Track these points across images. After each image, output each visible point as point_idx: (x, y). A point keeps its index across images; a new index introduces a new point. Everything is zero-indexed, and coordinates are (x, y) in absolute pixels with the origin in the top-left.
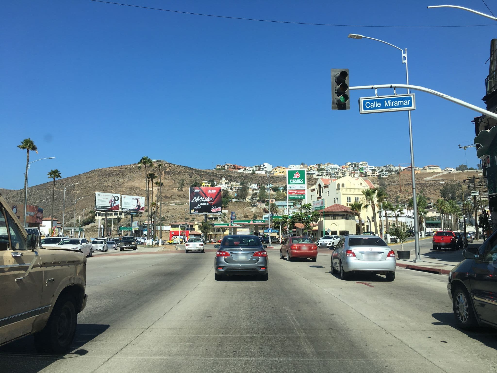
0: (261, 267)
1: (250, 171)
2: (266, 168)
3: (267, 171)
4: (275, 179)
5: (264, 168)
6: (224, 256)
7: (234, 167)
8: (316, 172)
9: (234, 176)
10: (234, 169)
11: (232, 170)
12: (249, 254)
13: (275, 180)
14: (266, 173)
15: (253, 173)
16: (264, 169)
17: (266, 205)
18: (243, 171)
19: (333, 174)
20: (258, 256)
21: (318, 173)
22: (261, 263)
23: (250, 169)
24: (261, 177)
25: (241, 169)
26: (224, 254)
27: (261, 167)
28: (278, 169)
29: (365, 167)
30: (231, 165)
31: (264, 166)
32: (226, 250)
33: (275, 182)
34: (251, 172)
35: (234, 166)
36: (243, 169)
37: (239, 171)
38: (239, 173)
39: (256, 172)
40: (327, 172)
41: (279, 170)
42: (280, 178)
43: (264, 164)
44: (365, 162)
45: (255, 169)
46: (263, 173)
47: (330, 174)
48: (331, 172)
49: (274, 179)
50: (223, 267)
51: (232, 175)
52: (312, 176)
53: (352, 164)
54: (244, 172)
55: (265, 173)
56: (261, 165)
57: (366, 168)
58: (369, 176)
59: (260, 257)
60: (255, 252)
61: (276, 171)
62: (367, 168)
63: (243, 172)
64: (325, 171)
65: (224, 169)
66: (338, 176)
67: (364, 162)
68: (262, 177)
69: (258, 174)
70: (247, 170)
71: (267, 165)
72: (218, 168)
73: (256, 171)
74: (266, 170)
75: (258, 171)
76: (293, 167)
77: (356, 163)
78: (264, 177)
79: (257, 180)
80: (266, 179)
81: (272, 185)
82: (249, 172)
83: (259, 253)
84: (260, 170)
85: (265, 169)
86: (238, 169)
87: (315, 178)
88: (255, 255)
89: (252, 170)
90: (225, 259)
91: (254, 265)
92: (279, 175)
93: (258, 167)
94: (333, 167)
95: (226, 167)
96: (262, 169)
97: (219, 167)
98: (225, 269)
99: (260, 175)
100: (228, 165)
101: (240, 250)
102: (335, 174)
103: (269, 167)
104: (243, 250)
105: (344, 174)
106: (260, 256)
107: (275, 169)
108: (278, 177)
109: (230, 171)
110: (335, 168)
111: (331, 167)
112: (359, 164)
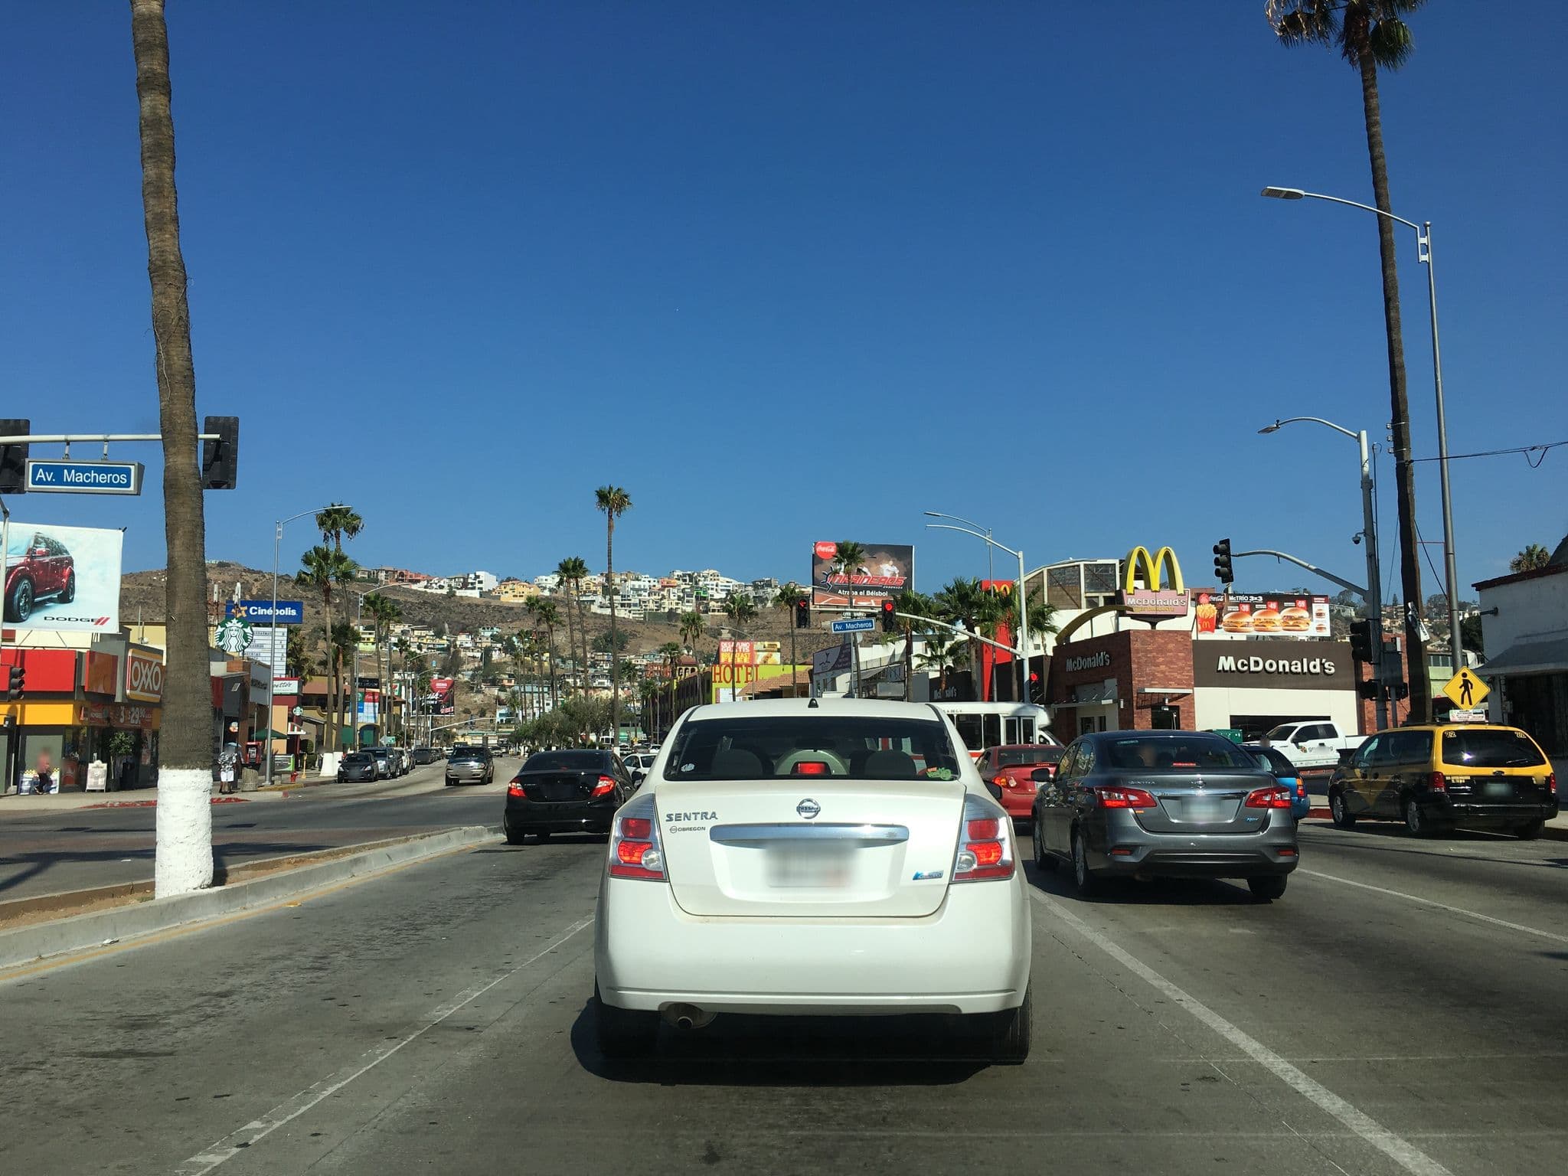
0: (1280, 849)
1: (441, 587)
2: (481, 582)
3: (484, 590)
4: (504, 613)
5: (477, 582)
6: (1131, 804)
7: (403, 576)
8: (599, 599)
9: (406, 602)
10: (403, 580)
12: (1225, 798)
13: (504, 617)
14: (481, 596)
15: (451, 594)
16: (478, 585)
17: (499, 690)
18: (426, 587)
19: (635, 605)
20: (1263, 806)
21: (603, 601)
22: (1277, 832)
23: (442, 583)
24: (469, 605)
25: (418, 581)
26: (1132, 798)
27: (470, 581)
28: (511, 586)
29: (712, 585)
30: (395, 572)
31: (477, 577)
32: (1142, 785)
33: (503, 620)
34: (445, 591)
35: (402, 574)
36: (425, 583)
37: (414, 587)
38: (415, 592)
39: (459, 593)
40: (622, 600)
41: (513, 590)
42: (516, 610)
44: (716, 572)
46: (473, 596)
47: (629, 605)
48: (633, 600)
49: (501, 612)
50: (1132, 849)
51: (402, 599)
52: (588, 607)
53: (684, 575)
54: (428, 590)
55: (478, 596)
56: (468, 575)
57: (715, 587)
58: (714, 611)
59: (1270, 811)
60: (1252, 792)
61: (506, 592)
62: (717, 586)
64: (619, 598)
65: (376, 581)
66: (646, 610)
67: (712, 572)
68: (472, 606)
69: (461, 597)
70: (434, 585)
71: (482, 574)
73: (458, 588)
74: (481, 589)
75: (461, 588)
76: (546, 580)
77: (694, 574)
78: (477, 606)
79: (461, 613)
80: (482, 612)
81: (498, 630)
82: (439, 591)
83: (1266, 795)
84: (467, 588)
85: (480, 586)
87: (595, 614)
88: (1253, 802)
89: (446, 585)
90: (1136, 817)
91: (1253, 839)
92: (513, 603)
93: (462, 580)
94: (637, 587)
95: (382, 576)
96: (472, 584)
97: (363, 574)
98: (1143, 854)
99: (468, 602)
100: (387, 572)
101: (1192, 785)
102: (640, 605)
103: (489, 581)
104: (1207, 785)
105: (661, 605)
106: (1271, 805)
107: (503, 587)
108: (512, 609)
110: (642, 587)
111: (634, 585)
112: (700, 576)
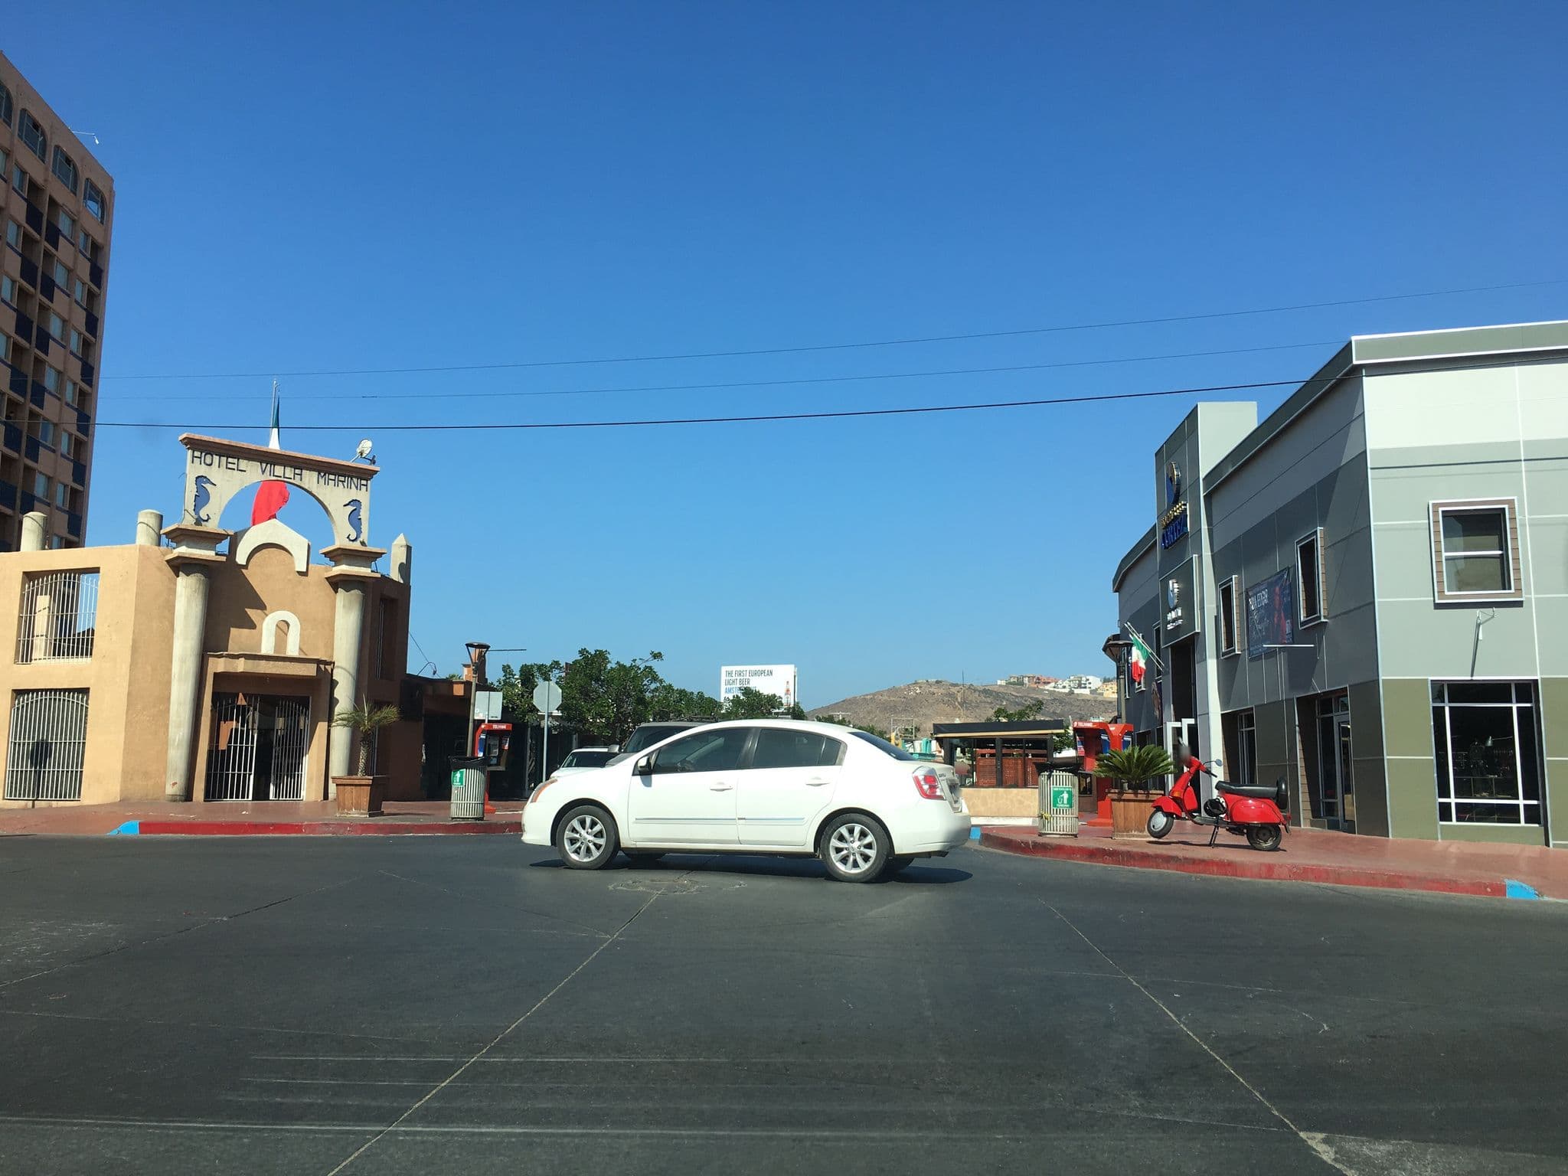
11: (1036, 686)
43: (1088, 677)
45: (1072, 685)
63: (1052, 689)
72: (1012, 680)
86: (1044, 683)
109: (1034, 689)
